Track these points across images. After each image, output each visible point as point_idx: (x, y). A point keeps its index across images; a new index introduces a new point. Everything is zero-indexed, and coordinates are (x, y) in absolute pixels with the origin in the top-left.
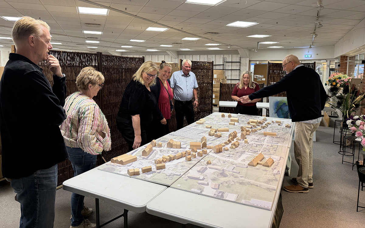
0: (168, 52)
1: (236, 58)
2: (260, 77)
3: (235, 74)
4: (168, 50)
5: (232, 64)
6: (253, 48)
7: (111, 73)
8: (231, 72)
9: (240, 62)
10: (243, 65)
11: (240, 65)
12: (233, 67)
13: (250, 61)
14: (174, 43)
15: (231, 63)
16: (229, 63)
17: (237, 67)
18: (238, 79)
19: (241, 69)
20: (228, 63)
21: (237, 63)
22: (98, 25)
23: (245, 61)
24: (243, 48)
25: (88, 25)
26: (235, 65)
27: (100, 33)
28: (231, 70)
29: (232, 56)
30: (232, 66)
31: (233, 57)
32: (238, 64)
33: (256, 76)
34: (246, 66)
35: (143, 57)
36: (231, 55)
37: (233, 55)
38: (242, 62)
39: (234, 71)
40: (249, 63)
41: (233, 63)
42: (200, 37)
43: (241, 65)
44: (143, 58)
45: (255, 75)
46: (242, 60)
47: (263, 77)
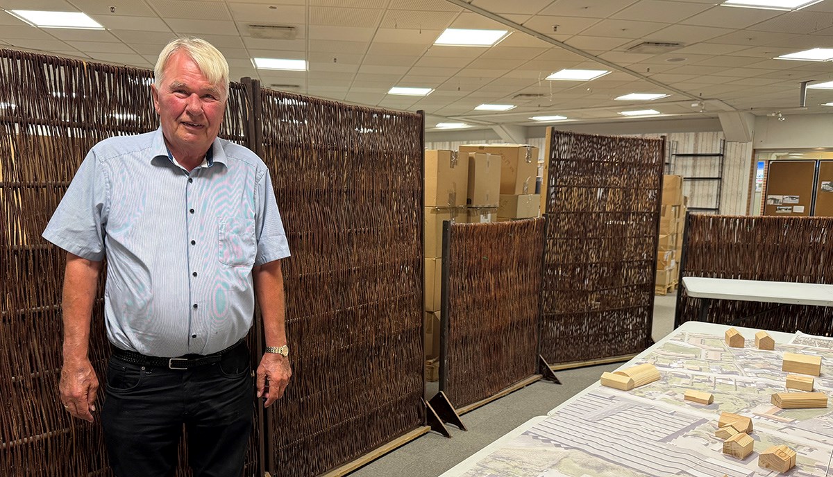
0: (497, 129)
1: (710, 143)
2: (788, 200)
3: (706, 192)
4: (497, 124)
5: (695, 161)
6: (772, 109)
7: (297, 164)
8: (693, 185)
9: (723, 155)
10: (732, 163)
11: (722, 164)
12: (698, 172)
13: (755, 151)
14: (521, 95)
15: (691, 158)
16: (685, 158)
17: (712, 170)
18: (714, 208)
19: (725, 178)
20: (681, 158)
21: (714, 158)
23: (740, 153)
24: (737, 110)
26: (705, 166)
28: (693, 179)
29: (696, 136)
30: (694, 167)
31: (700, 138)
32: (717, 160)
33: (772, 199)
34: (741, 166)
35: (418, 112)
36: (692, 135)
37: (700, 133)
38: (728, 154)
39: (702, 182)
40: (753, 157)
41: (699, 158)
42: (608, 64)
43: (727, 163)
45: (769, 197)
46: (728, 148)
47: (797, 201)
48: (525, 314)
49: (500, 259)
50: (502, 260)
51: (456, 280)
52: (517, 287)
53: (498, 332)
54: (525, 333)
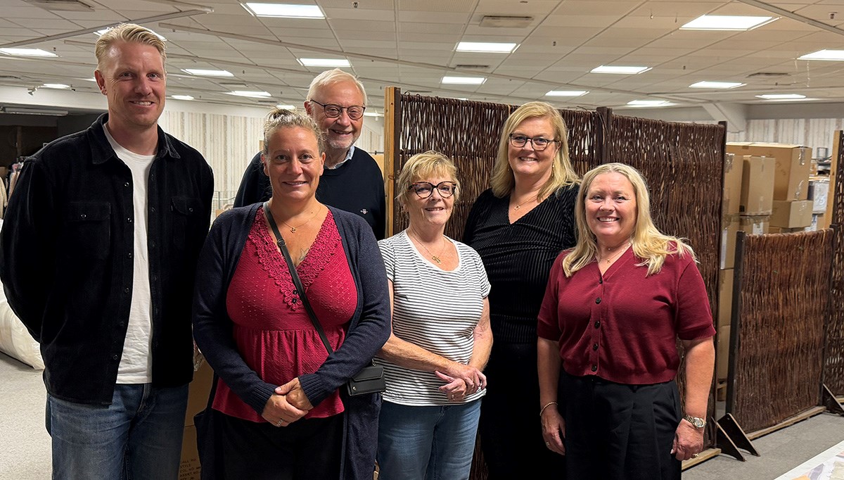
22: (524, 21)
25: (490, 20)
27: (507, 48)
35: (720, 123)
44: (722, 126)
48: (811, 336)
49: (788, 273)
50: (790, 275)
51: (747, 294)
52: (804, 305)
53: (785, 354)
54: (810, 358)
